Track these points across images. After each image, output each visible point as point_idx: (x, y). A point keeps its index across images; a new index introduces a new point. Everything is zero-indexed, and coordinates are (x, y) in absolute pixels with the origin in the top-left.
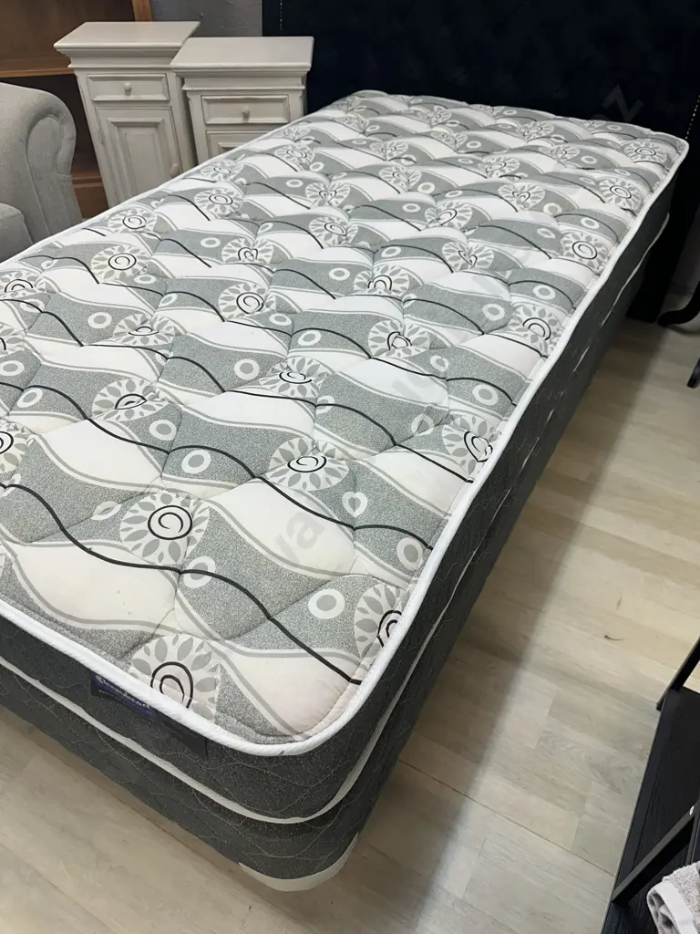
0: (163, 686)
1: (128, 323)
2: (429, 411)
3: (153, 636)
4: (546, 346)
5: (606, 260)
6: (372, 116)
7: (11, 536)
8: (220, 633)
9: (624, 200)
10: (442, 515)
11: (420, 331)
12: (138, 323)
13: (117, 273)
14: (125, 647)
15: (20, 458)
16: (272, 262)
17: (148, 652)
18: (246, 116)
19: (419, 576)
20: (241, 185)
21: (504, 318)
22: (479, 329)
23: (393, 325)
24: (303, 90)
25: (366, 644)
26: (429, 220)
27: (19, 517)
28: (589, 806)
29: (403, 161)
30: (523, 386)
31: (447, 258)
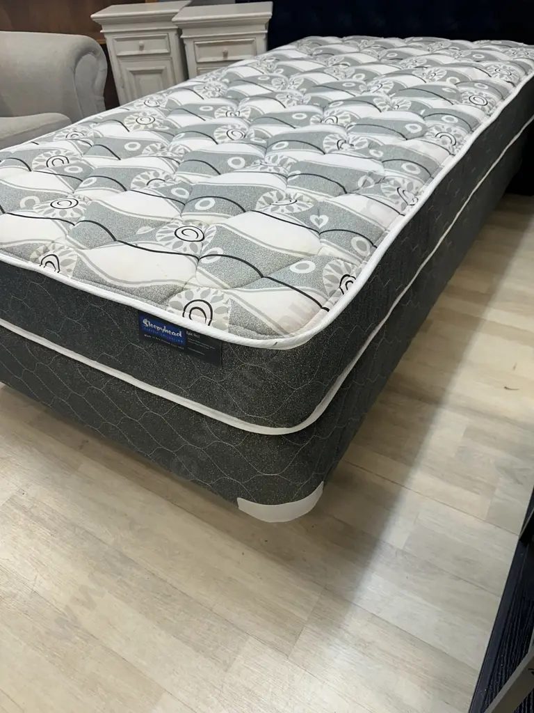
0: (192, 315)
1: (152, 148)
2: (370, 174)
3: (183, 289)
4: (453, 149)
5: (494, 108)
6: (316, 46)
7: (82, 246)
8: (229, 284)
9: (506, 76)
10: (384, 229)
11: (360, 138)
12: (159, 148)
13: (142, 127)
14: (165, 295)
15: (83, 212)
16: (250, 117)
17: (180, 297)
18: (225, 55)
19: (367, 261)
20: (225, 83)
21: (421, 132)
22: (404, 137)
23: (340, 136)
24: (266, 34)
25: (332, 289)
26: (362, 91)
27: (86, 235)
28: (497, 492)
29: (341, 66)
30: (438, 169)
31: (377, 104)
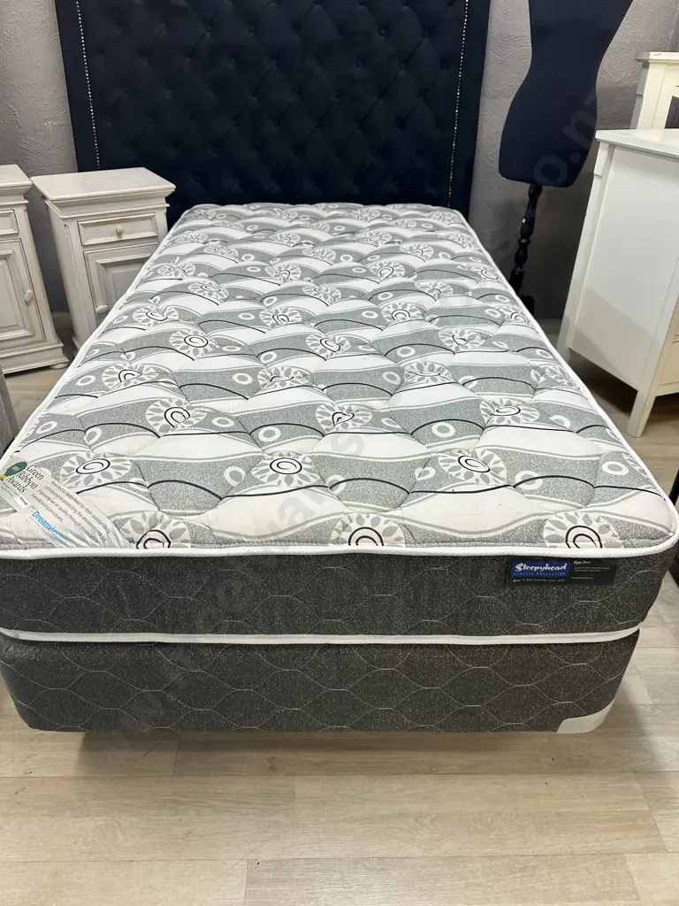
0: (577, 543)
3: (543, 521)
7: (382, 508)
8: (580, 503)
11: (466, 332)
13: (201, 350)
17: (551, 529)
18: (119, 234)
21: (502, 315)
22: (497, 323)
24: (167, 208)
31: (426, 292)
